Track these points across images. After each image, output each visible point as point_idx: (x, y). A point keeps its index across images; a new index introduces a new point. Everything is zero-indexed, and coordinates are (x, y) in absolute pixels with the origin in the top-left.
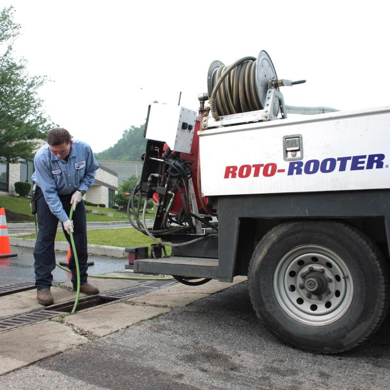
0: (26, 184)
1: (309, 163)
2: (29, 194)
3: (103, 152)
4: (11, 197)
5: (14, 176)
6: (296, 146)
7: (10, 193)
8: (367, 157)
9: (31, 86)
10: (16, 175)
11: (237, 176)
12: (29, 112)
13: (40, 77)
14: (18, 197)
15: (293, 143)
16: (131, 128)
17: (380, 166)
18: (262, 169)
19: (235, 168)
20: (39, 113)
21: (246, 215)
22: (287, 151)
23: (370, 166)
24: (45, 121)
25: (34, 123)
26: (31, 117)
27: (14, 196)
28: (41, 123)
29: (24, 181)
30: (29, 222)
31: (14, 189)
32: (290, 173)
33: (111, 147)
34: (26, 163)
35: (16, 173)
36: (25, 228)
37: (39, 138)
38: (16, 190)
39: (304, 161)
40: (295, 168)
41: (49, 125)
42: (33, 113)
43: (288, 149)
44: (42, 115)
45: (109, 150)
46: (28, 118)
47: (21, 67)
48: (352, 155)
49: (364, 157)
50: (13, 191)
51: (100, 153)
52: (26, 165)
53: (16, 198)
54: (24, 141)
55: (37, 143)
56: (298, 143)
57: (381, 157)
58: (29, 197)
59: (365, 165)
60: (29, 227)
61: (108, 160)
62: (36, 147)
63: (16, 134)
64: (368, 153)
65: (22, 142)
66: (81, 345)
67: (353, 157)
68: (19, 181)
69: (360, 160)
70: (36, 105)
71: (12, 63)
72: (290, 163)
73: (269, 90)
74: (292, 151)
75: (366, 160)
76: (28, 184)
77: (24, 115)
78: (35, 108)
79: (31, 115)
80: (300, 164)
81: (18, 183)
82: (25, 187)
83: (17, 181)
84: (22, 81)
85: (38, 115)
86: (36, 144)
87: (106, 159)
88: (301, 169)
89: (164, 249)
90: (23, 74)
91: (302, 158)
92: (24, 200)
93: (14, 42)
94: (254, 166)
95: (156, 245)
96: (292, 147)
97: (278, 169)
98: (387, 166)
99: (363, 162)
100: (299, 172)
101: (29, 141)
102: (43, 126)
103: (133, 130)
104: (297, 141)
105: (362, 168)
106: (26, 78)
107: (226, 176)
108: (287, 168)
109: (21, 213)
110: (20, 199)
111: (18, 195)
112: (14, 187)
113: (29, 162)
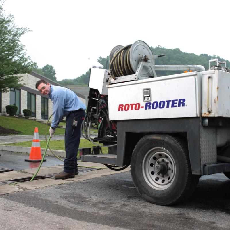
0: (14, 107)
1: (154, 103)
2: (16, 114)
3: (77, 78)
4: (3, 117)
5: (5, 101)
6: (148, 94)
7: (2, 114)
8: (178, 100)
9: (15, 35)
10: (6, 100)
11: (124, 110)
12: (14, 54)
13: (21, 28)
14: (8, 116)
15: (147, 92)
16: (99, 59)
17: (183, 105)
18: (134, 106)
19: (123, 105)
20: (22, 54)
21: (129, 131)
22: (145, 97)
23: (179, 106)
24: (26, 60)
25: (18, 62)
26: (16, 58)
27: (5, 116)
28: (24, 62)
29: (12, 105)
30: (15, 135)
31: (6, 111)
32: (146, 109)
33: (83, 75)
34: (14, 91)
35: (7, 99)
36: (12, 139)
37: (22, 73)
38: (7, 111)
39: (152, 102)
40: (148, 106)
41: (29, 63)
42: (18, 55)
43: (145, 96)
44: (24, 56)
45: (81, 76)
46: (14, 58)
47: (9, 21)
48: (172, 99)
49: (177, 100)
50: (4, 112)
51: (74, 79)
52: (14, 92)
53: (6, 117)
54: (12, 76)
55: (21, 76)
56: (149, 93)
57: (184, 100)
58: (16, 116)
59: (177, 105)
60: (15, 138)
61: (81, 85)
62: (20, 79)
63: (5, 71)
64: (178, 99)
65: (10, 76)
66: (19, 192)
67: (173, 100)
68: (9, 104)
69: (175, 102)
70: (19, 49)
71: (2, 19)
72: (146, 103)
73: (140, 63)
74: (147, 97)
75: (177, 102)
76: (15, 107)
77: (11, 57)
78: (19, 51)
79: (16, 57)
80: (150, 104)
81: (8, 106)
82: (13, 109)
83: (8, 105)
84: (10, 32)
85: (21, 56)
86: (20, 78)
87: (80, 84)
88: (150, 107)
89: (101, 149)
90: (10, 26)
91: (151, 100)
92: (13, 118)
93: (3, 4)
94: (131, 104)
95: (95, 147)
96: (147, 95)
97: (141, 106)
98: (186, 105)
99: (176, 103)
100: (150, 108)
101: (14, 75)
102: (25, 64)
103: (101, 60)
104: (149, 92)
105: (176, 106)
106: (13, 29)
107: (119, 110)
108: (144, 106)
109: (9, 128)
110: (10, 118)
111: (8, 115)
112: (5, 109)
113: (16, 90)
